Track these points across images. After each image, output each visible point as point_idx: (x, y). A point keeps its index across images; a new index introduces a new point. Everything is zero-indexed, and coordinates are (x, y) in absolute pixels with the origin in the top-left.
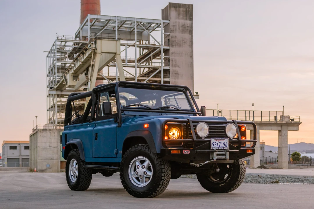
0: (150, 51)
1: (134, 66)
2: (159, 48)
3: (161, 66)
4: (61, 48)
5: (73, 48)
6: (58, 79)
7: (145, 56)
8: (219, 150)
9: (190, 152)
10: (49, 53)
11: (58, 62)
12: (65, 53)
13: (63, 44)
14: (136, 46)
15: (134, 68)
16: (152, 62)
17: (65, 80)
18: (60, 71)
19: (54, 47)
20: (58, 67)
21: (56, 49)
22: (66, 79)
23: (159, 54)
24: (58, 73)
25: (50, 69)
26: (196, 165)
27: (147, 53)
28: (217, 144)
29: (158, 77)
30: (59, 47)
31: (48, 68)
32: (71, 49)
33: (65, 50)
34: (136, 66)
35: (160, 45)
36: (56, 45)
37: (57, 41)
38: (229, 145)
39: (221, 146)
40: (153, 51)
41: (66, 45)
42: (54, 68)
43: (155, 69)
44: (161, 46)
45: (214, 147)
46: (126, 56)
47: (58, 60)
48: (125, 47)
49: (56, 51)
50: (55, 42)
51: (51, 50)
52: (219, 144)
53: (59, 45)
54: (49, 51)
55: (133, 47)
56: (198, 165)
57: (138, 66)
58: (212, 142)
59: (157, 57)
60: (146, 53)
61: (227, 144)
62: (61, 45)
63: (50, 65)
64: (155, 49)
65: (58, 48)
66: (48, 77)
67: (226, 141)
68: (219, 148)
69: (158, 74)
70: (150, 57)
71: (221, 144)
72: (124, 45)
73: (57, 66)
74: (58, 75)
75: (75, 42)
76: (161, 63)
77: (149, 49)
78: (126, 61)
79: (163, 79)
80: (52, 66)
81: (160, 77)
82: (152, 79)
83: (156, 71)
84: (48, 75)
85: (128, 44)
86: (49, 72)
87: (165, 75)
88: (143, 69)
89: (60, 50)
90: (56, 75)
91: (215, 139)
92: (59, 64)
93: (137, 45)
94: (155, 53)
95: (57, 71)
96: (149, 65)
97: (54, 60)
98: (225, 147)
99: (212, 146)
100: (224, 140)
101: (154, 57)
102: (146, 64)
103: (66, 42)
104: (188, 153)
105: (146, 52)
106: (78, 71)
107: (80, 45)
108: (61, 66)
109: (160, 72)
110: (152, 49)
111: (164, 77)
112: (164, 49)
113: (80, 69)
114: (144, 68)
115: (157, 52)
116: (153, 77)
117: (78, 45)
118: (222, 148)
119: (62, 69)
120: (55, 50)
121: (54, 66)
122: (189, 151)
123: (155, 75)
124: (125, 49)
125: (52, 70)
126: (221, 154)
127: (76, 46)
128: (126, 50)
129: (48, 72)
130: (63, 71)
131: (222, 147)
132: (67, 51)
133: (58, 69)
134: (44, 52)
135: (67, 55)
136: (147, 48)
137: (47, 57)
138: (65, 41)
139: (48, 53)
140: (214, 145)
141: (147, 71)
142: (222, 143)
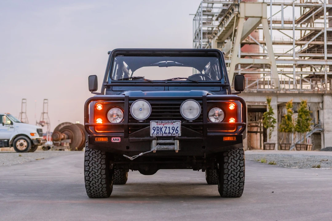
0: (311, 10)
1: (291, 28)
2: (321, 6)
3: (324, 28)
4: (208, 10)
5: (222, 9)
6: (203, 45)
7: (306, 16)
8: (165, 137)
9: (121, 139)
10: (196, 15)
11: (204, 26)
12: (213, 16)
13: (210, 5)
14: (294, 5)
15: (292, 31)
16: (314, 23)
17: (209, 47)
18: (207, 36)
19: (200, 9)
20: (205, 31)
21: (202, 12)
22: (210, 45)
23: (321, 13)
24: (203, 38)
25: (196, 34)
26: (129, 157)
27: (309, 12)
28: (161, 129)
29: (320, 41)
30: (205, 9)
31: (194, 33)
32: (220, 10)
33: (212, 11)
34: (294, 29)
35: (322, 3)
36: (202, 8)
37: (203, 3)
38: (182, 130)
39: (167, 131)
40: (314, 10)
41: (213, 6)
42: (200, 33)
43: (317, 31)
44: (324, 4)
45: (156, 132)
46: (282, 17)
47: (204, 23)
48: (280, 6)
49: (202, 14)
50: (201, 4)
51: (197, 12)
52: (163, 130)
53: (206, 7)
54: (195, 13)
55: (291, 6)
56: (131, 158)
57: (296, 28)
58: (152, 127)
59: (321, 17)
60: (306, 13)
61: (179, 129)
62: (208, 7)
63: (196, 30)
64: (316, 8)
65: (204, 11)
66: (194, 43)
67: (177, 124)
68: (164, 135)
69: (321, 37)
70: (311, 17)
71: (168, 129)
72: (280, 5)
73: (203, 30)
74: (204, 41)
75: (224, 4)
76: (324, 23)
77: (311, 8)
78: (283, 22)
79: (327, 43)
80: (198, 31)
81: (323, 41)
82: (314, 43)
83: (318, 33)
84: (195, 40)
85: (284, 3)
86: (196, 38)
87: (329, 38)
88: (304, 31)
89: (207, 12)
90: (202, 40)
91: (157, 122)
92: (205, 28)
93: (296, 4)
94: (317, 12)
95: (203, 36)
96: (311, 26)
97: (199, 24)
98: (174, 132)
99: (152, 131)
100: (174, 124)
101: (316, 17)
102: (307, 26)
103: (213, 4)
104: (118, 141)
105: (307, 11)
106: (222, 37)
107: (229, 6)
108: (208, 30)
109: (323, 34)
110: (314, 8)
111: (328, 40)
112: (327, 8)
113: (224, 35)
114: (306, 30)
115: (319, 12)
116: (314, 41)
117: (228, 6)
118: (170, 135)
119: (209, 33)
120: (200, 13)
121: (200, 30)
122: (119, 138)
123: (317, 38)
124: (281, 9)
125: (198, 35)
126: (166, 143)
127: (225, 8)
128: (282, 11)
129: (194, 38)
130: (210, 36)
131: (169, 133)
132: (215, 13)
133: (204, 34)
134: (190, 14)
135: (214, 18)
136: (308, 7)
137: (194, 20)
138: (212, 2)
139: (194, 16)
140: (155, 130)
141: (307, 34)
142: (169, 127)
